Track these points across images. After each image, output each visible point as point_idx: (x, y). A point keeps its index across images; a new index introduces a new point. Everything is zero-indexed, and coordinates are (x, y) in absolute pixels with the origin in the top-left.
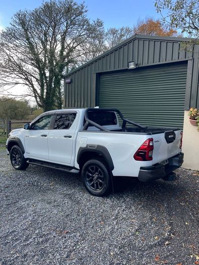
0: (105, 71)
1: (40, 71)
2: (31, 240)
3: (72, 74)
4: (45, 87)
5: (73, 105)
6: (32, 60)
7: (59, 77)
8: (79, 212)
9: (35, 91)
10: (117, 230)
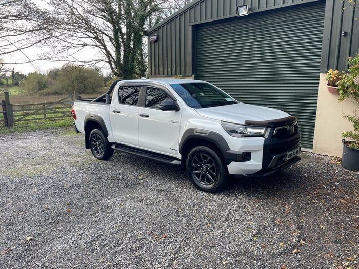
0: (204, 21)
1: (114, 27)
2: (122, 246)
3: (159, 28)
4: (122, 49)
5: (161, 72)
6: (102, 10)
7: (141, 33)
8: (178, 212)
9: (108, 54)
10: (229, 234)
